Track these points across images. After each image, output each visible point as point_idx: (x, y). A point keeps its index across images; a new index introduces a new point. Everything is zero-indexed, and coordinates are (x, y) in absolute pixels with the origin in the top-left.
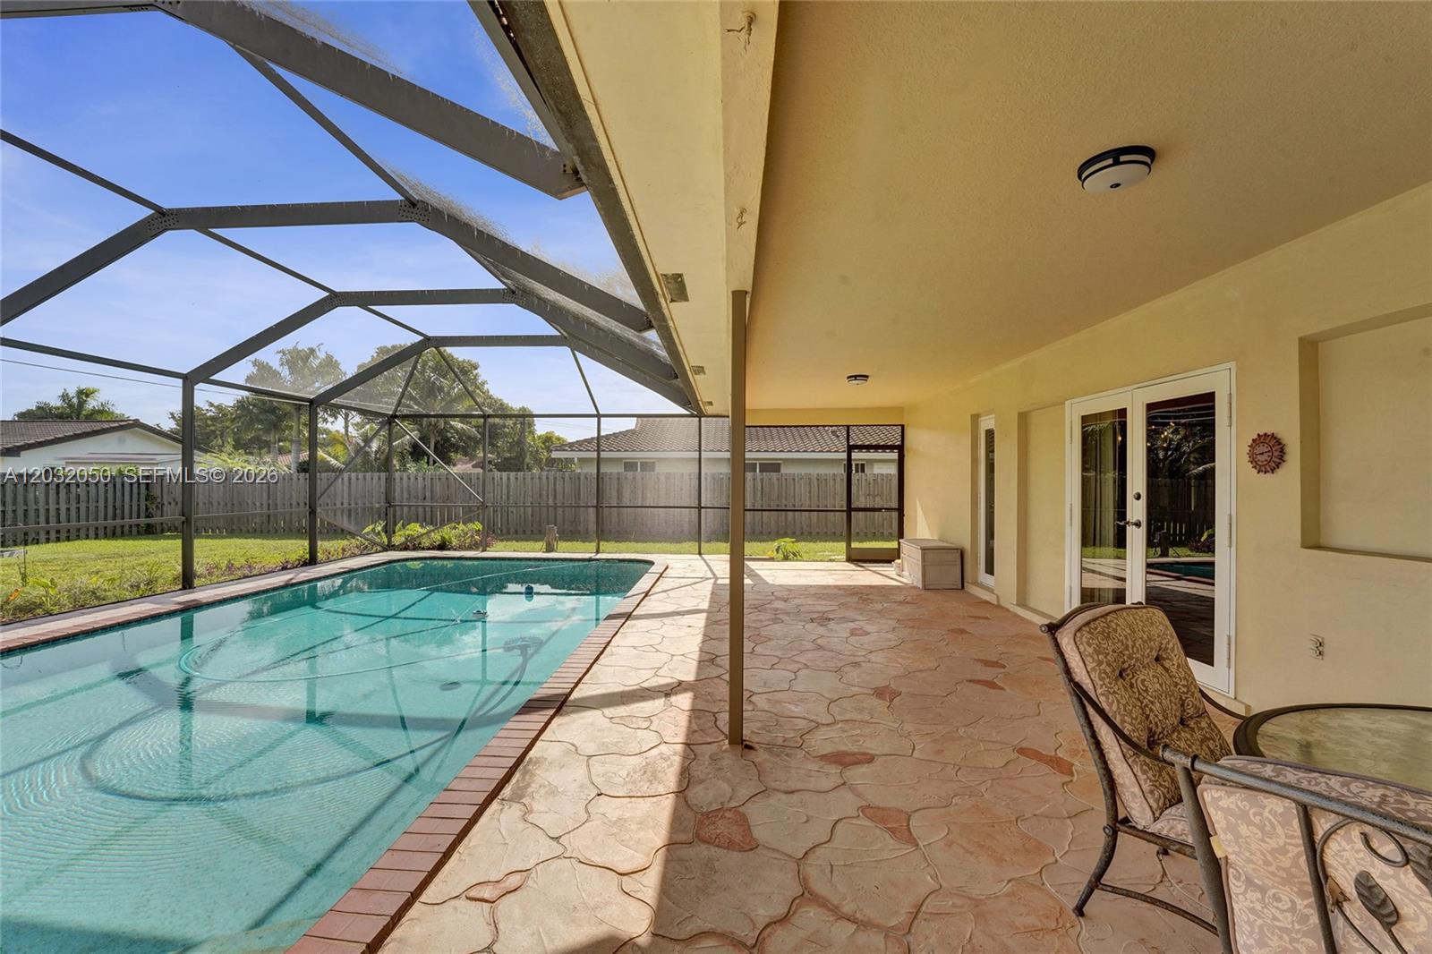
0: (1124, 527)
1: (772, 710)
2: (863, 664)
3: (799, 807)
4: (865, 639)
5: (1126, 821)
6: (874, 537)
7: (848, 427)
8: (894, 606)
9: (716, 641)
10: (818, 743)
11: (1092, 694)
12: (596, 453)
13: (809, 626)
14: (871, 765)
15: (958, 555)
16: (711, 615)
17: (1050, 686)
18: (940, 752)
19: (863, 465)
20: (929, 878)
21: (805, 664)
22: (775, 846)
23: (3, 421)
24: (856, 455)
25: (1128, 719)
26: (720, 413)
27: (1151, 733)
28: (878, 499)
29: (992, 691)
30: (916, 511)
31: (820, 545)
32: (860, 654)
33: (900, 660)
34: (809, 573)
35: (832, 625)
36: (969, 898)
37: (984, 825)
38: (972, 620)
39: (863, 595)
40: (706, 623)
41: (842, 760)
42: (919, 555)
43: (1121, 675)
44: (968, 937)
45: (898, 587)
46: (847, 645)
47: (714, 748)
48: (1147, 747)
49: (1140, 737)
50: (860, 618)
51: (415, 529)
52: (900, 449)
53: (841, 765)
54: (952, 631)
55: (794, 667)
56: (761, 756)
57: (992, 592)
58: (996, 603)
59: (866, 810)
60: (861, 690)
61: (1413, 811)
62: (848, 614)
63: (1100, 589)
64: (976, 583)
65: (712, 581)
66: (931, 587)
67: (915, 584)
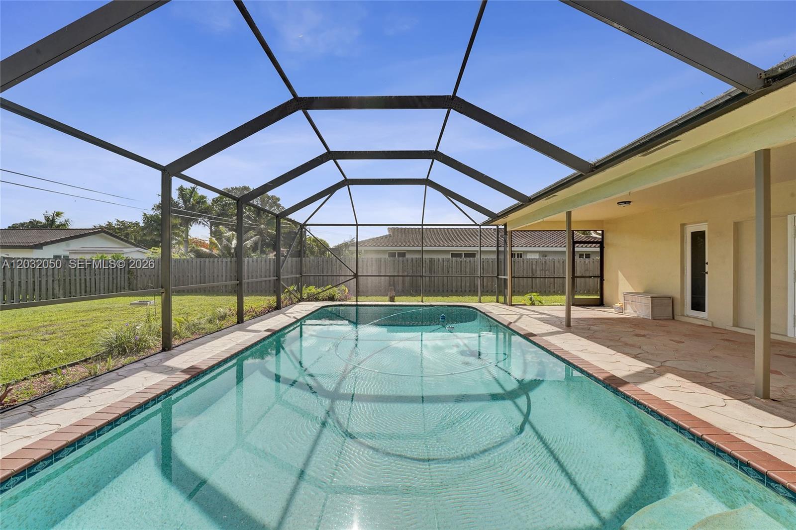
12: (421, 247)
15: (670, 300)
19: (521, 254)
23: (1, 229)
30: (617, 278)
42: (646, 302)
51: (313, 290)
52: (601, 244)
57: (706, 319)
58: (711, 326)
64: (685, 316)
66: (657, 318)
67: (641, 317)
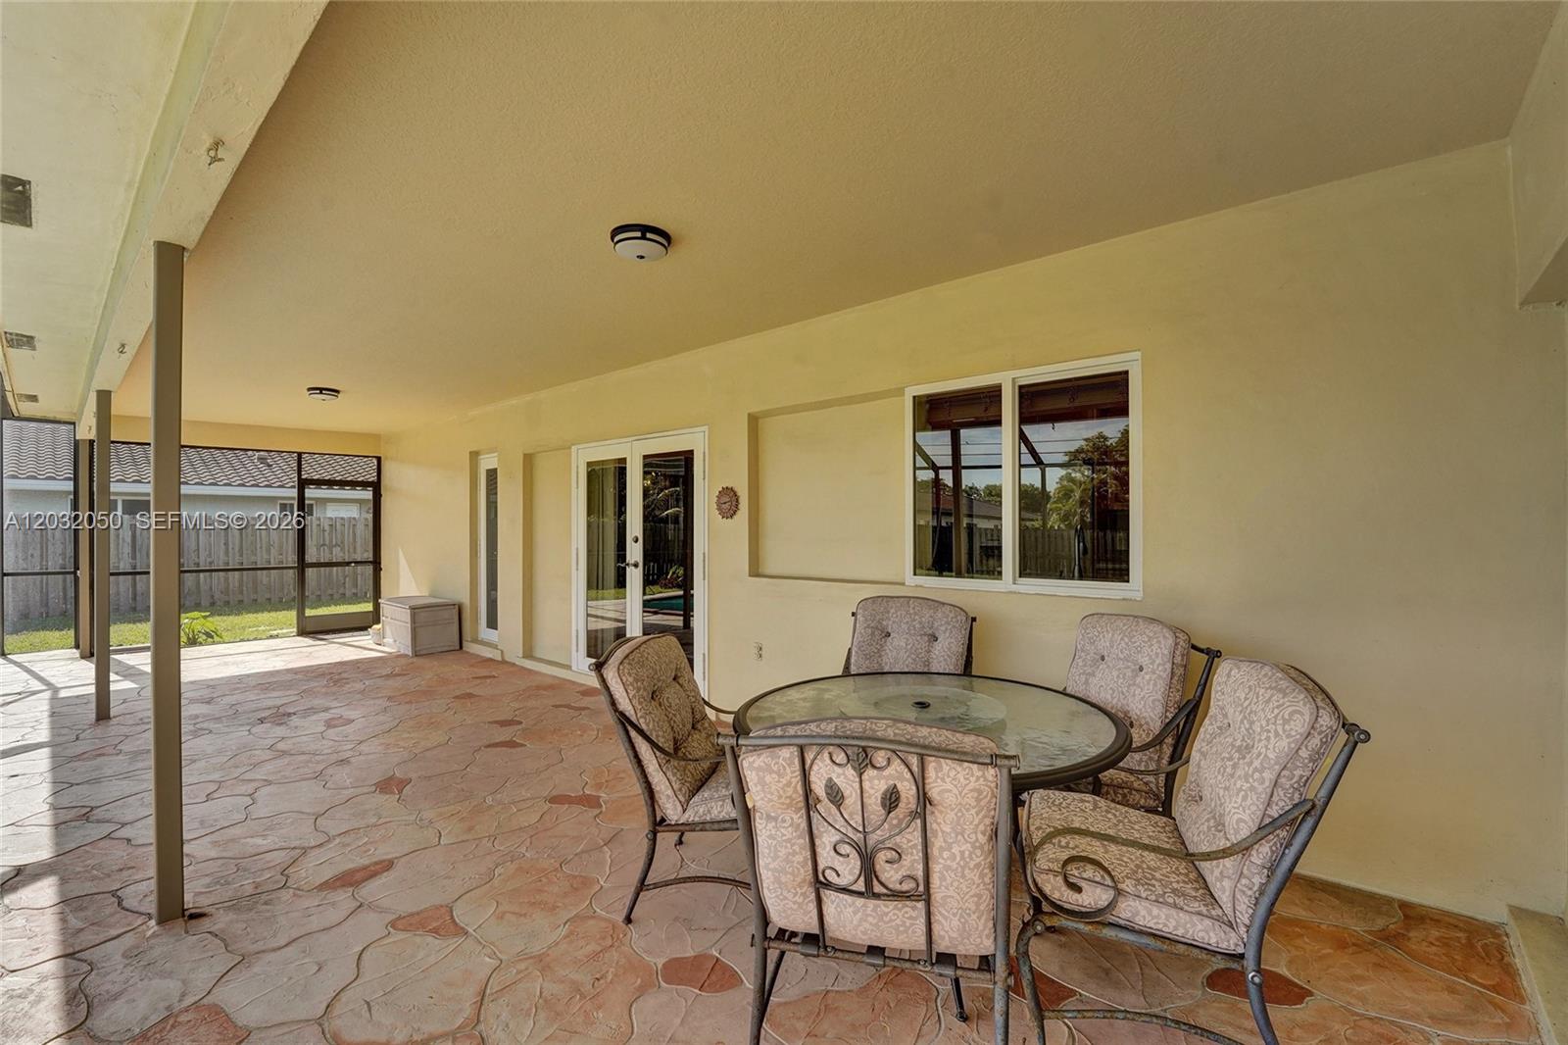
0: (624, 569)
1: (225, 854)
2: (352, 760)
3: (304, 957)
4: (349, 729)
5: (663, 820)
6: (332, 600)
7: (300, 455)
8: (380, 682)
9: (86, 786)
10: (310, 872)
11: (633, 719)
13: (259, 729)
14: (391, 872)
15: (455, 612)
16: (59, 749)
17: (566, 731)
18: (470, 829)
19: (320, 506)
20: (487, 959)
21: (266, 780)
22: (281, 1018)
24: (311, 493)
25: (660, 733)
26: (50, 416)
27: (676, 741)
28: (336, 551)
29: (513, 750)
30: (398, 563)
31: (248, 618)
32: (345, 748)
33: (401, 743)
34: (240, 658)
35: (295, 721)
36: (531, 958)
37: (530, 883)
38: (479, 681)
39: (334, 676)
40: (53, 762)
41: (349, 880)
42: (406, 616)
43: (652, 698)
44: (538, 993)
45: (380, 658)
46: (324, 742)
47: (128, 940)
48: (673, 752)
49: (669, 746)
50: (335, 704)
52: (376, 487)
53: (351, 885)
54: (457, 697)
55: (249, 788)
56: (221, 921)
57: (495, 647)
58: (500, 659)
59: (401, 923)
60: (359, 791)
61: (850, 730)
62: (317, 702)
63: (602, 630)
64: (476, 641)
65: (47, 695)
66: (425, 652)
67: (402, 652)
